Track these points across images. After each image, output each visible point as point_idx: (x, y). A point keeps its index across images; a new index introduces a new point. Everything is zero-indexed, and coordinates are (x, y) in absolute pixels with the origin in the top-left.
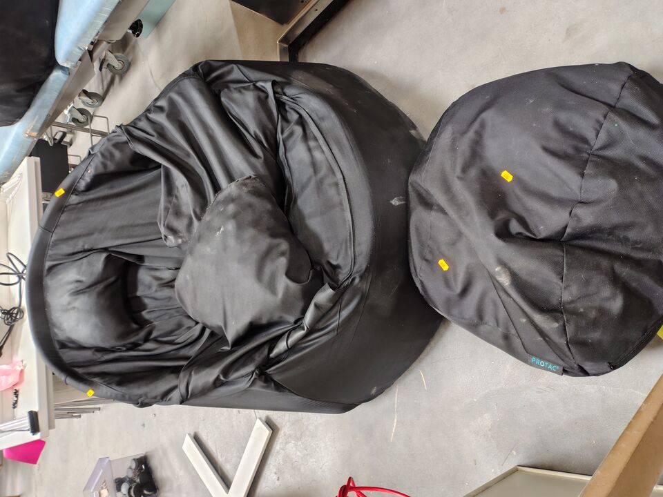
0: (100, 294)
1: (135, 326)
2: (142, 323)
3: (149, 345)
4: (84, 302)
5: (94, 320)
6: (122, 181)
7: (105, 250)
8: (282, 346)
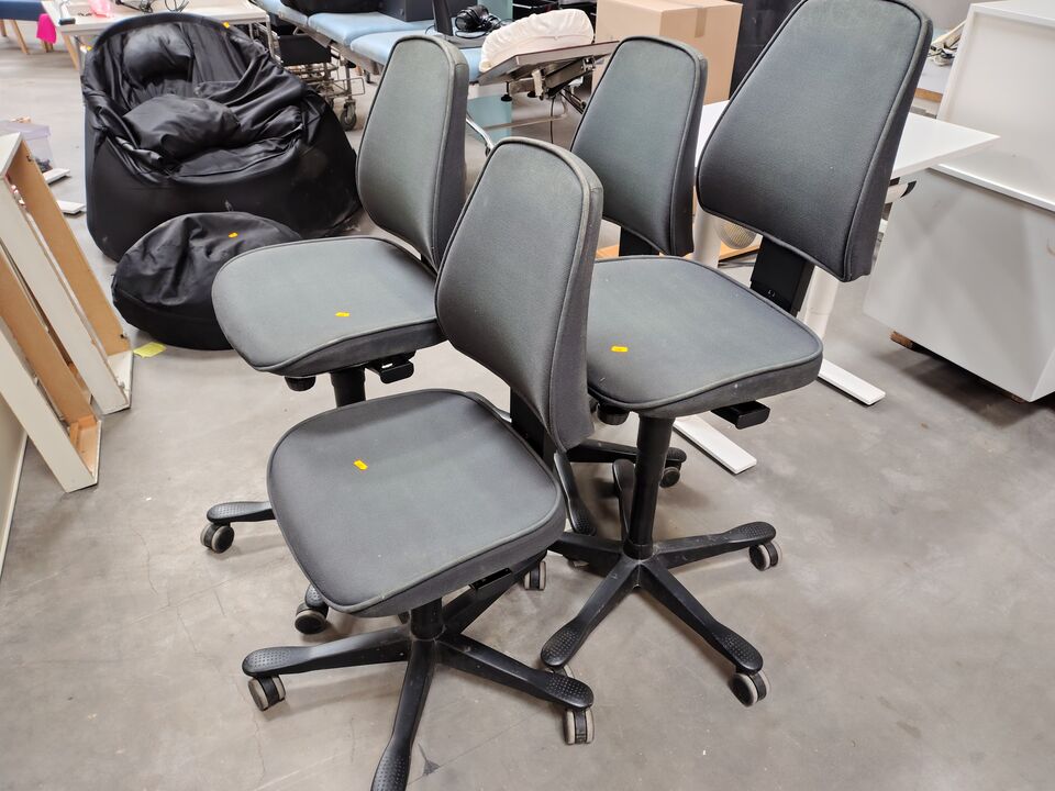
0: (161, 55)
1: (141, 78)
2: (144, 84)
3: (127, 86)
4: (155, 46)
5: (142, 52)
6: (240, 59)
7: (194, 57)
8: (122, 141)
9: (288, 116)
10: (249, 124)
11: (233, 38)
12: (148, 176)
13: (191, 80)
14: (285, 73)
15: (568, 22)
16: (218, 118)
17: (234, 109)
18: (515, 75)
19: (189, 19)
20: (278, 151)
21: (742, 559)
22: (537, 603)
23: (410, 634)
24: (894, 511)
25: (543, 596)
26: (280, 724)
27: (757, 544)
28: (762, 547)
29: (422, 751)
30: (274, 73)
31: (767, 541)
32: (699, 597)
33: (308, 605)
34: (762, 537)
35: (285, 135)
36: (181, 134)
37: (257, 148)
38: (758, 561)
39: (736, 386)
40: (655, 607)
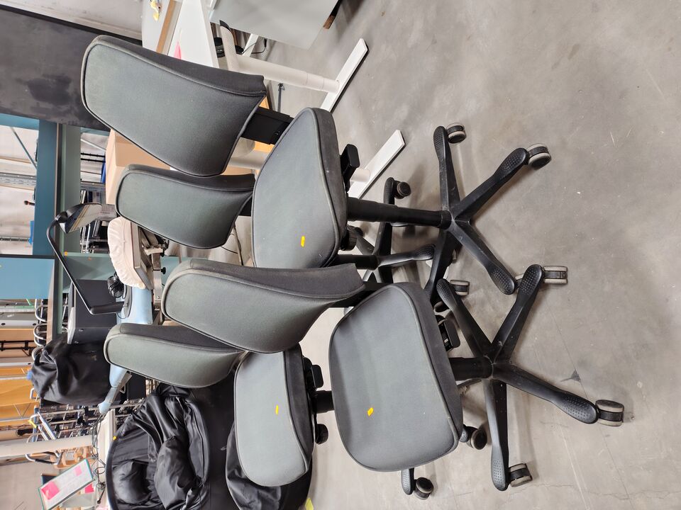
0: (131, 480)
3: (149, 503)
6: (135, 432)
7: (133, 460)
9: (171, 405)
10: (174, 430)
11: (122, 435)
12: (202, 498)
13: (148, 463)
14: (145, 405)
15: (115, 234)
16: (169, 450)
17: (165, 439)
18: (149, 266)
19: (110, 460)
20: (192, 414)
21: (457, 149)
22: (477, 288)
23: (489, 379)
24: (434, 42)
25: (473, 284)
26: (541, 469)
27: (447, 139)
28: (450, 136)
29: (565, 380)
30: (144, 412)
31: (446, 132)
32: (480, 182)
33: (467, 440)
34: (443, 136)
35: (182, 408)
36: (178, 474)
37: (189, 427)
38: (459, 139)
39: (328, 171)
40: (484, 211)
